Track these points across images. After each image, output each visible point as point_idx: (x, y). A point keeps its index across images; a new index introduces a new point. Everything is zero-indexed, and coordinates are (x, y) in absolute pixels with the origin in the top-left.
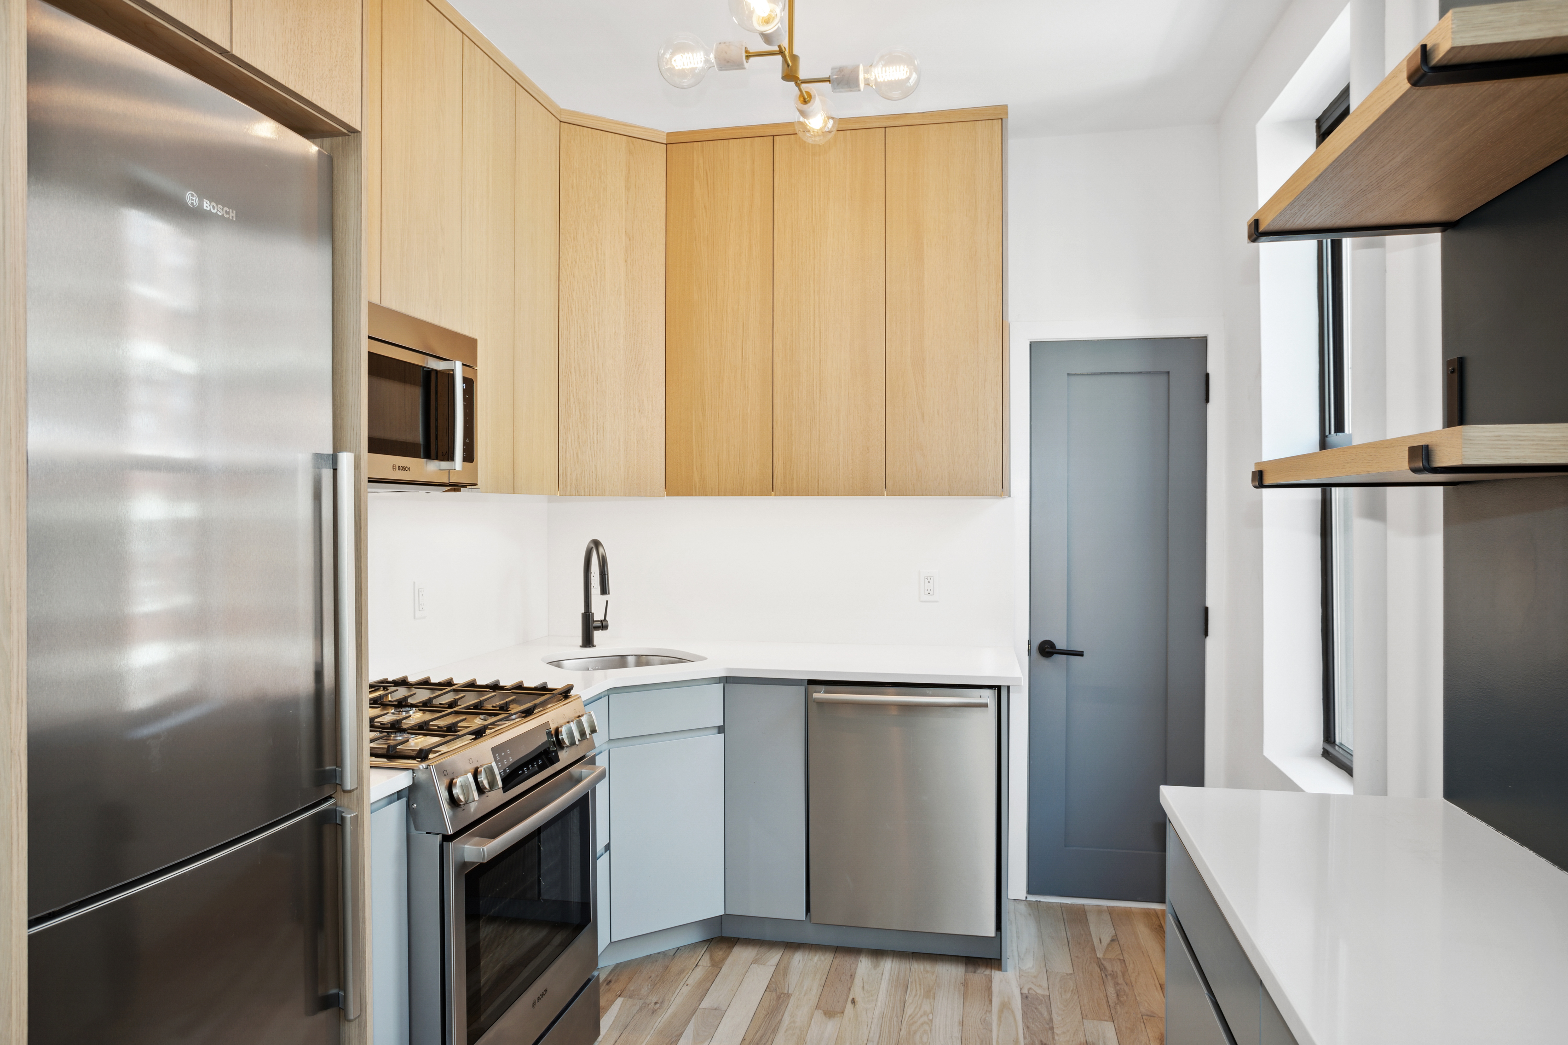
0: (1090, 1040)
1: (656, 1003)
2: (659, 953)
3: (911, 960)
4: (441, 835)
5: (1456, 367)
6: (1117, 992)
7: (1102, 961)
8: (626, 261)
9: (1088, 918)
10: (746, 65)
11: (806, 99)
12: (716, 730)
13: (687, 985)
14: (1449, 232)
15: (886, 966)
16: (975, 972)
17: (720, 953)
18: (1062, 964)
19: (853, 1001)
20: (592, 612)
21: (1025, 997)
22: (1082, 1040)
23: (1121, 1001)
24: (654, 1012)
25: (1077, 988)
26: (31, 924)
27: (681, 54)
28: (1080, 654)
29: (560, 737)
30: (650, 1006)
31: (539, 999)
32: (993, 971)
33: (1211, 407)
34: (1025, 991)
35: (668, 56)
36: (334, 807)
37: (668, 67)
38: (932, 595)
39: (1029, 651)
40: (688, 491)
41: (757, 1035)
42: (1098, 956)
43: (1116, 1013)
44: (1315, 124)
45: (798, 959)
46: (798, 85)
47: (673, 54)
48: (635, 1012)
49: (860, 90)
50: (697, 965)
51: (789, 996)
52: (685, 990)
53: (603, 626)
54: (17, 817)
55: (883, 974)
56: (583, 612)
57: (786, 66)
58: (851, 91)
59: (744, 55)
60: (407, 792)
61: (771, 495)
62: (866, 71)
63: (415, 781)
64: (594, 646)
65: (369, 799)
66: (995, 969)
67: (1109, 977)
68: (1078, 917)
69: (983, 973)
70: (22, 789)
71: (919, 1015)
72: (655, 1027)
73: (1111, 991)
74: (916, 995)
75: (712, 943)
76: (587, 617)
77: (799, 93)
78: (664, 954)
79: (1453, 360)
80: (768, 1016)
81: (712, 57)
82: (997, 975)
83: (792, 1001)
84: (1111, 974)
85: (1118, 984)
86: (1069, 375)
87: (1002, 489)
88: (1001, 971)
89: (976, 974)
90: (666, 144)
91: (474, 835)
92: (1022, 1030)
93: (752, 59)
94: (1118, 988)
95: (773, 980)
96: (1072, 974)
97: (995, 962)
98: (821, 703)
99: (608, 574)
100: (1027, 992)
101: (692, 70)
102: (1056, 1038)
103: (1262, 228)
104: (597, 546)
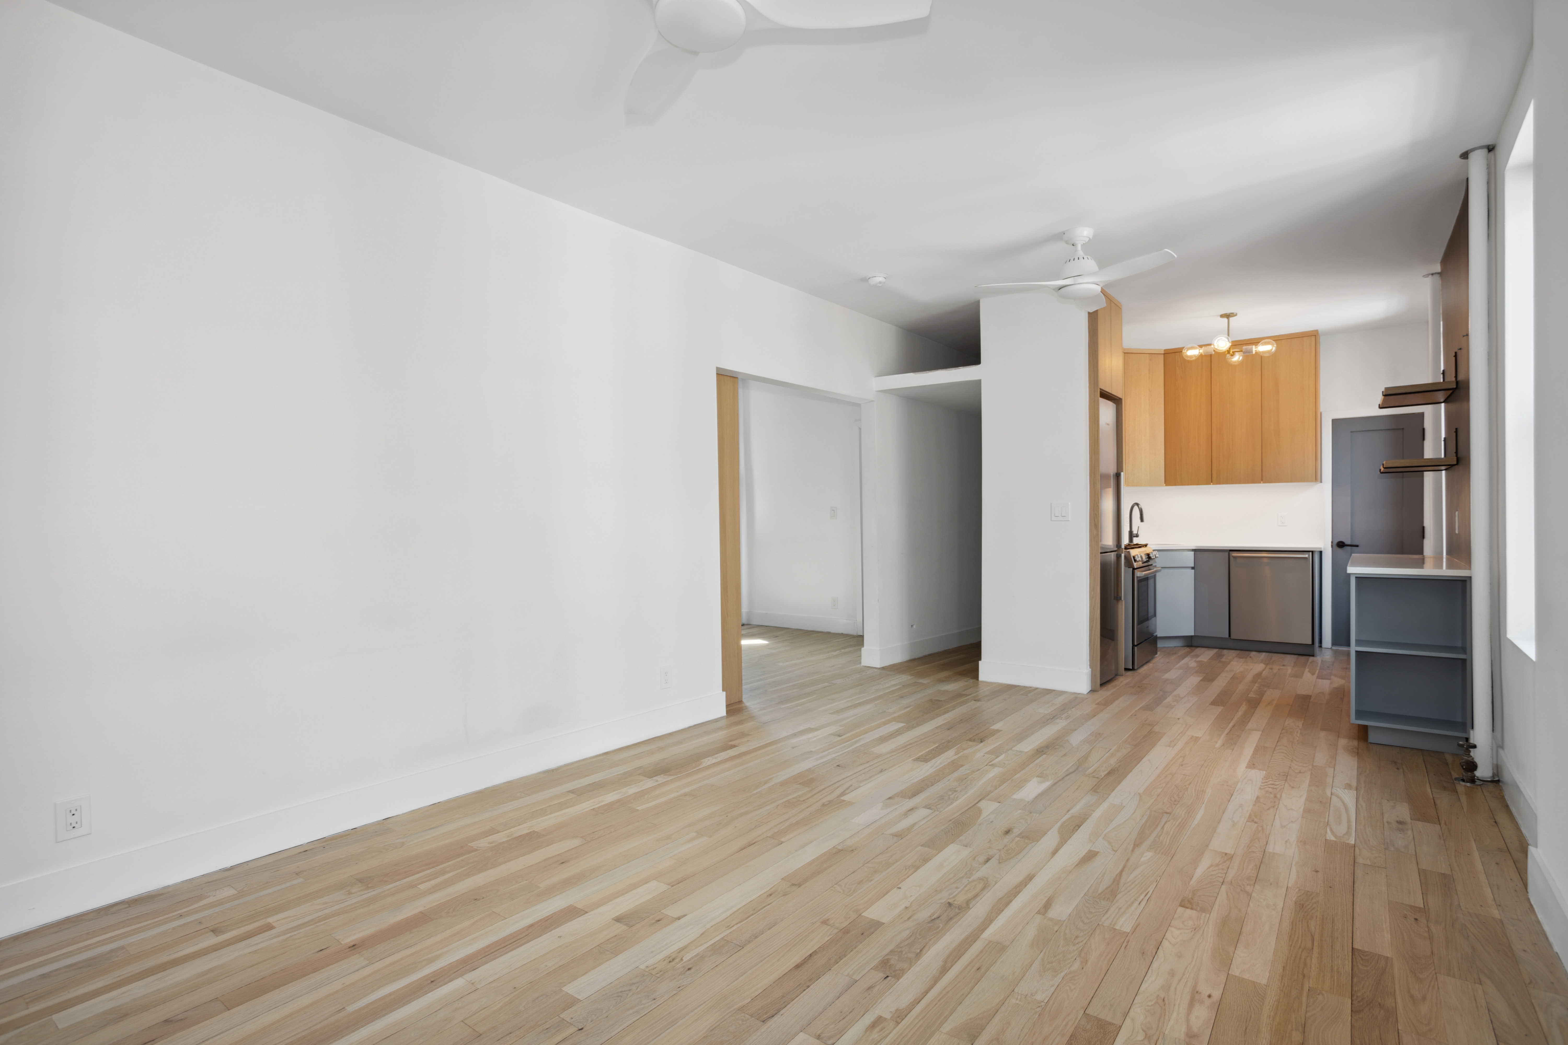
3: (1274, 653)
4: (1133, 568)
12: (1191, 567)
16: (1302, 657)
17: (1192, 647)
28: (1357, 546)
32: (1311, 658)
33: (1425, 442)
38: (1284, 523)
39: (1332, 546)
40: (1174, 484)
51: (1221, 663)
53: (1137, 536)
69: (1305, 657)
75: (1189, 644)
78: (1171, 647)
86: (1351, 432)
87: (1318, 479)
88: (1314, 657)
90: (1163, 354)
97: (1311, 655)
98: (1235, 557)
104: (1137, 504)
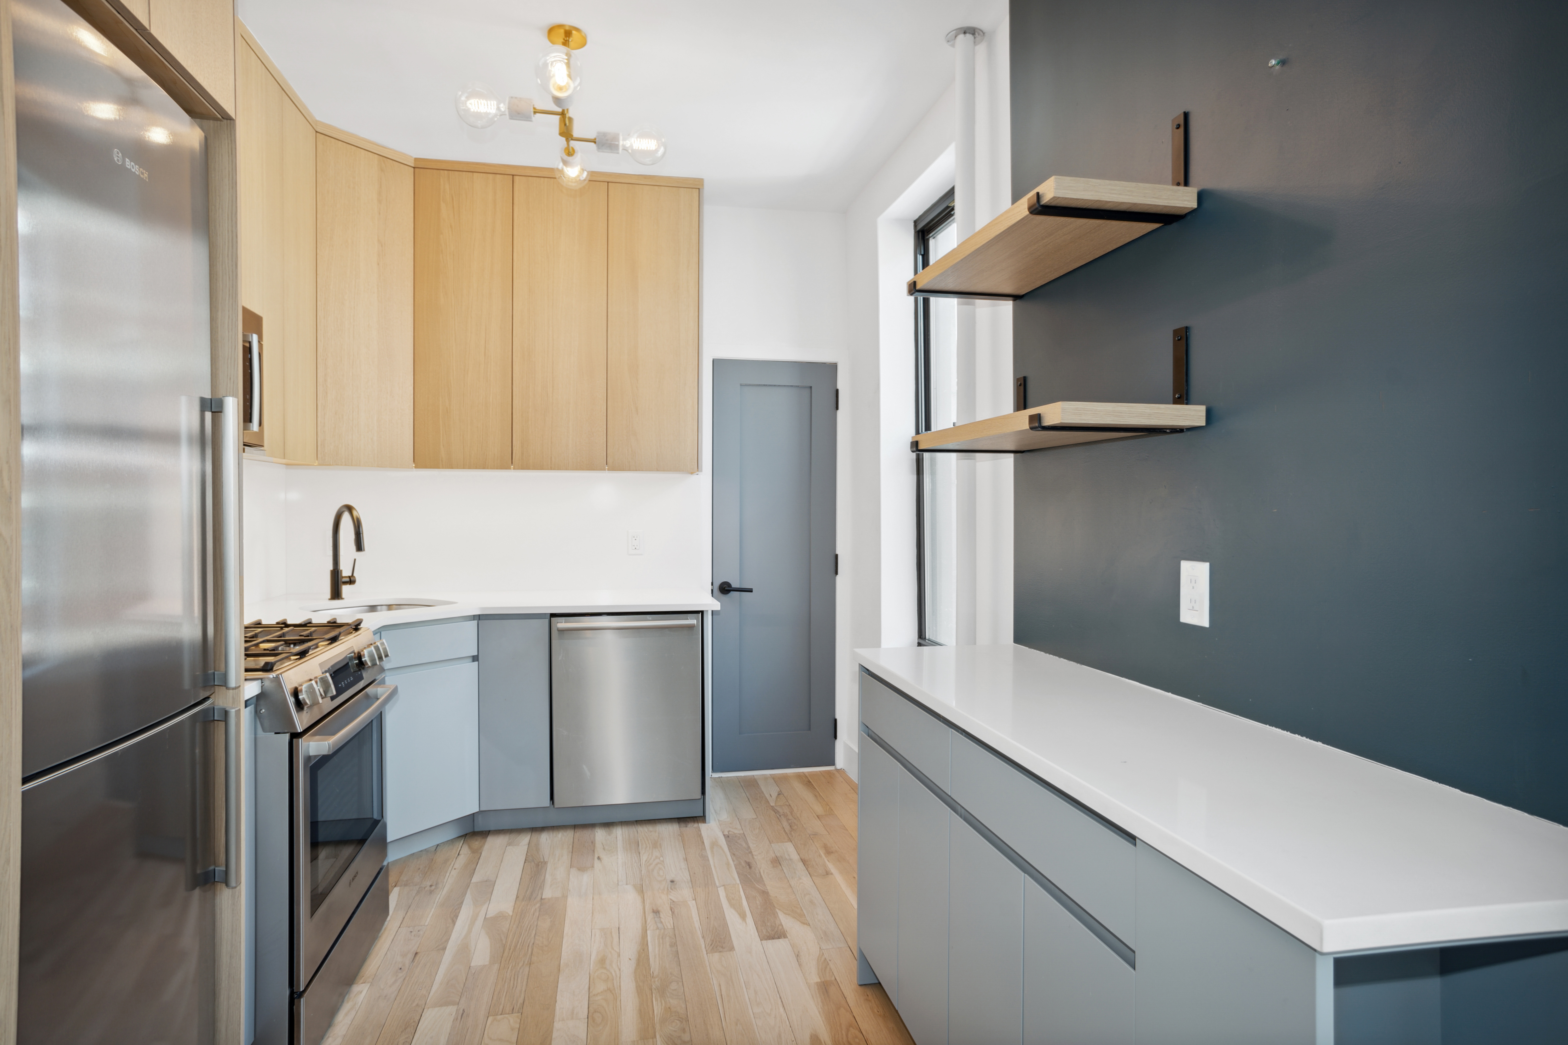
0: (778, 855)
1: (431, 886)
2: (421, 851)
3: (636, 826)
4: (289, 733)
5: (1022, 382)
6: (790, 824)
7: (775, 807)
8: (378, 264)
9: (759, 783)
10: (533, 119)
11: (570, 152)
12: (471, 659)
13: (455, 869)
14: (1018, 302)
15: (618, 832)
16: (686, 827)
17: (477, 843)
18: (748, 813)
19: (599, 858)
20: (341, 569)
21: (727, 837)
22: (773, 856)
23: (794, 830)
24: (431, 892)
25: (762, 826)
26: (25, 781)
27: (477, 100)
28: (750, 591)
29: (363, 659)
30: (426, 889)
31: (353, 879)
32: (700, 824)
33: (839, 412)
34: (726, 833)
35: (463, 98)
36: (212, 706)
37: (464, 108)
38: (638, 549)
39: (712, 590)
40: (435, 464)
41: (528, 892)
42: (772, 805)
43: (792, 836)
44: (913, 224)
45: (545, 838)
46: (567, 141)
47: (468, 98)
48: (414, 895)
49: (618, 153)
50: (459, 854)
51: (546, 863)
52: (454, 873)
53: (351, 581)
54: (15, 685)
55: (617, 838)
56: (332, 569)
57: (563, 125)
58: (611, 152)
59: (532, 110)
60: (254, 700)
61: (510, 469)
62: (624, 140)
63: (263, 690)
64: (342, 599)
65: (244, 698)
66: (701, 823)
67: (782, 816)
68: (751, 784)
69: (691, 827)
70: (18, 661)
71: (652, 859)
72: (436, 902)
73: (785, 824)
74: (646, 847)
75: (466, 837)
76: (336, 574)
77: (566, 146)
78: (426, 851)
79: (1021, 378)
80: (532, 879)
81: (503, 107)
82: (702, 826)
83: (549, 866)
84: (783, 815)
85: (789, 819)
86: (741, 385)
87: (698, 468)
88: (706, 823)
89: (688, 828)
90: (414, 168)
91: (314, 735)
92: (730, 857)
93: (538, 115)
94: (790, 822)
95: (529, 854)
96: (756, 818)
97: (701, 818)
98: (562, 631)
99: (362, 534)
100: (727, 833)
101: (487, 114)
102: (755, 857)
103: (918, 287)
104: (350, 509)
